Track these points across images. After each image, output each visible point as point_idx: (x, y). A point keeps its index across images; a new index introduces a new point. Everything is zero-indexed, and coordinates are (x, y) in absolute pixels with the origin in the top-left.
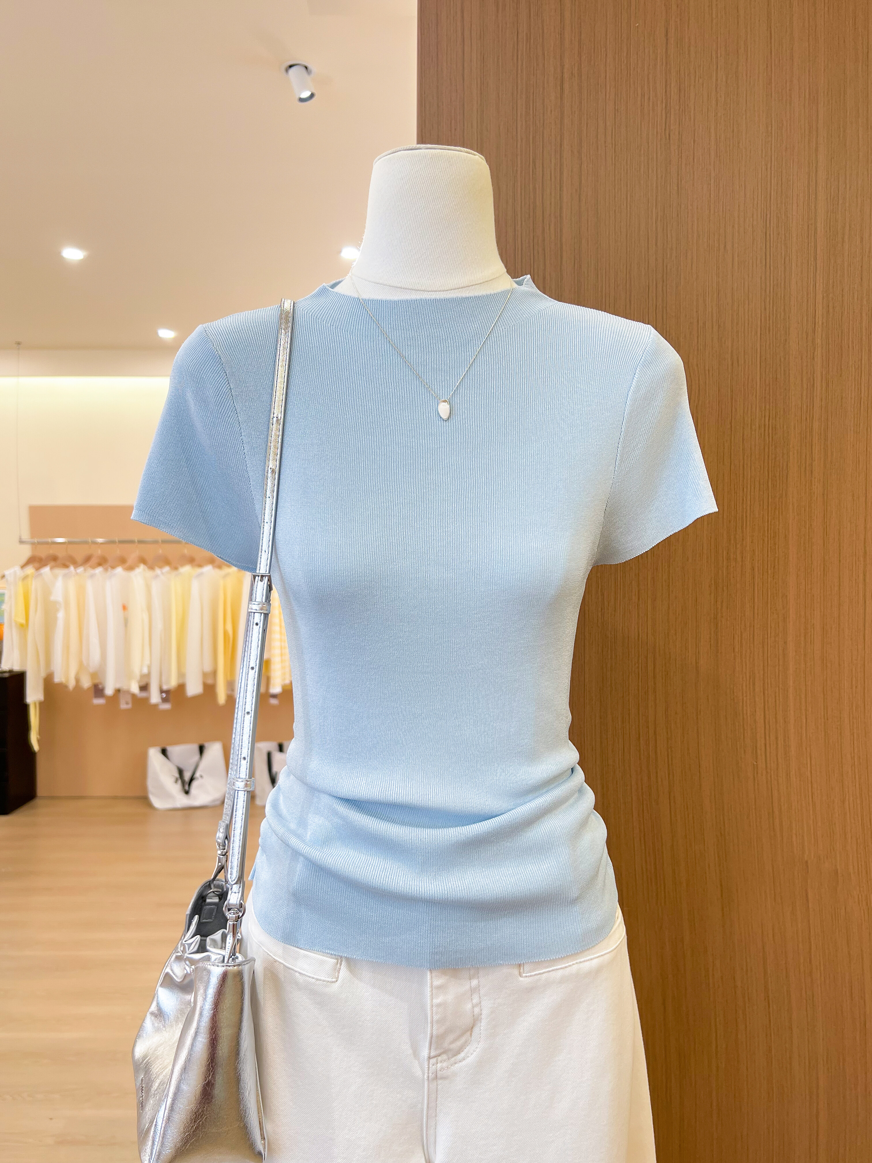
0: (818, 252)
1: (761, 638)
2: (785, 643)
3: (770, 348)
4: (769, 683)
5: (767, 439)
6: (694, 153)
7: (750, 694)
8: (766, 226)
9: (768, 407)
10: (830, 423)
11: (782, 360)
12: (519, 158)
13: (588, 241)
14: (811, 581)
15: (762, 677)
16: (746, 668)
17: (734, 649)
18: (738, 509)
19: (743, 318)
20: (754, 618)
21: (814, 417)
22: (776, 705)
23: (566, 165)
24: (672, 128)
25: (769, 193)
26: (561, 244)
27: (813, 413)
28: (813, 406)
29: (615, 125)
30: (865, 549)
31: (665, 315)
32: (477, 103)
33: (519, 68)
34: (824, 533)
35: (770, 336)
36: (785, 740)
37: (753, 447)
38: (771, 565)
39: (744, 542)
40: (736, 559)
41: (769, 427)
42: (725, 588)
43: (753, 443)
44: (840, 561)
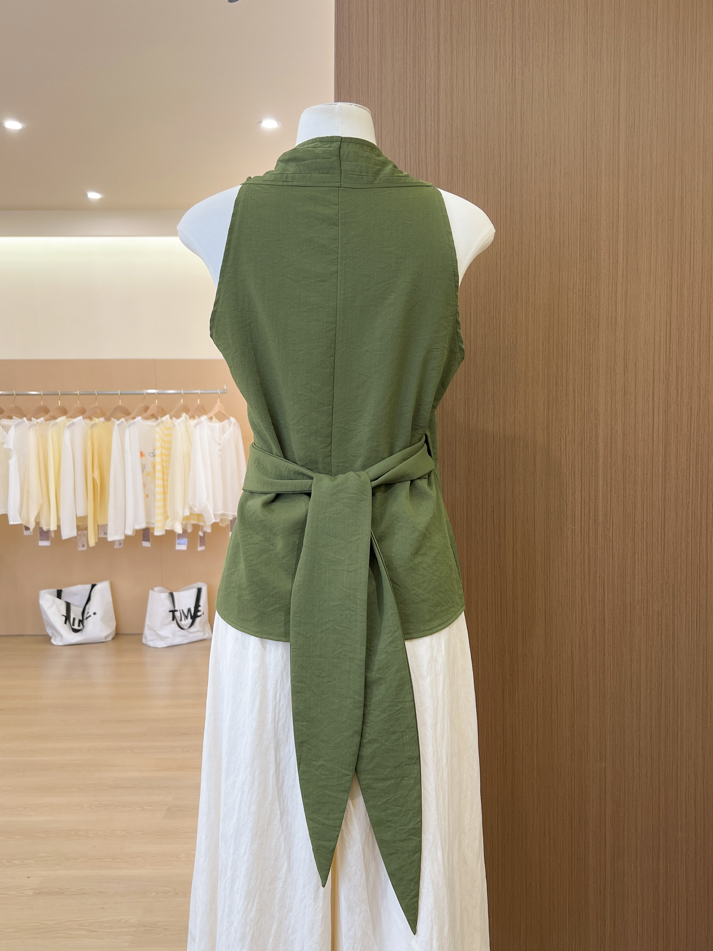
0: (621, 165)
1: (580, 440)
2: (597, 443)
4: (585, 472)
5: (585, 299)
6: (532, 96)
7: (572, 479)
8: (584, 147)
9: (585, 276)
10: (629, 288)
12: (408, 98)
13: (458, 159)
14: (615, 400)
15: (580, 467)
16: (569, 462)
17: (561, 448)
18: (564, 349)
19: (567, 214)
20: (575, 426)
21: (618, 283)
22: (590, 487)
23: (442, 104)
24: (517, 77)
25: (585, 123)
26: (439, 161)
27: (617, 280)
28: (617, 275)
29: (476, 76)
30: (654, 377)
32: (378, 60)
33: (408, 35)
34: (624, 366)
35: (586, 226)
36: (595, 511)
37: (575, 306)
38: (587, 389)
39: (568, 372)
40: (562, 384)
41: (586, 290)
42: (554, 405)
43: (575, 303)
44: (636, 385)
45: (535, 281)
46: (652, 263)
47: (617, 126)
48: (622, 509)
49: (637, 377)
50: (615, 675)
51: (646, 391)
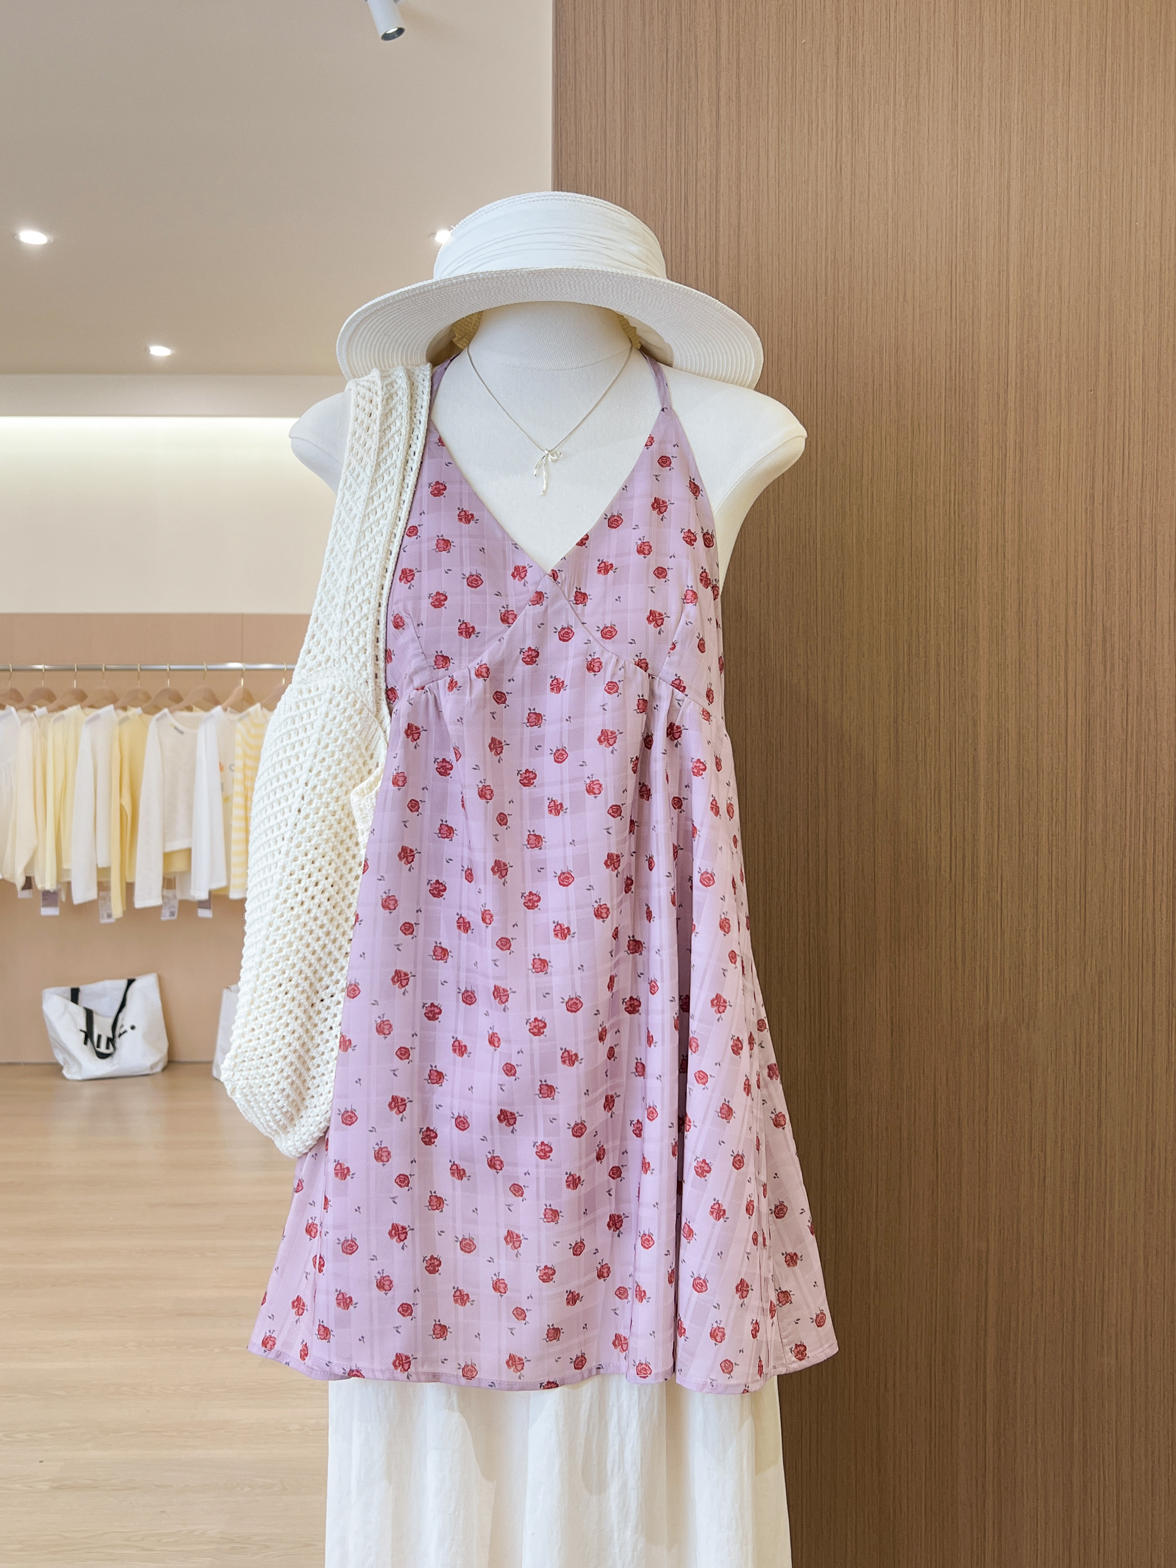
0: (1011, 301)
1: (948, 745)
2: (975, 750)
3: (956, 412)
4: (957, 795)
5: (953, 517)
6: (869, 190)
7: (935, 808)
8: (952, 272)
9: (953, 480)
10: (1024, 499)
11: (970, 425)
12: (669, 193)
14: (1005, 679)
15: (949, 789)
16: (931, 779)
17: (916, 757)
18: (920, 597)
20: (939, 721)
22: (964, 821)
23: (723, 202)
24: (843, 159)
25: (954, 235)
27: (1005, 487)
29: (779, 156)
30: (1066, 642)
31: (835, 374)
32: (621, 131)
33: (669, 90)
34: (1019, 625)
35: (956, 399)
36: (973, 860)
37: (937, 527)
38: (959, 661)
39: (928, 635)
40: (919, 654)
41: (955, 503)
42: (906, 687)
43: (937, 521)
44: (1038, 656)
45: (872, 487)
46: (1062, 460)
47: (1005, 239)
48: (1017, 856)
49: (1040, 641)
50: (1005, 1126)
51: (1054, 665)
